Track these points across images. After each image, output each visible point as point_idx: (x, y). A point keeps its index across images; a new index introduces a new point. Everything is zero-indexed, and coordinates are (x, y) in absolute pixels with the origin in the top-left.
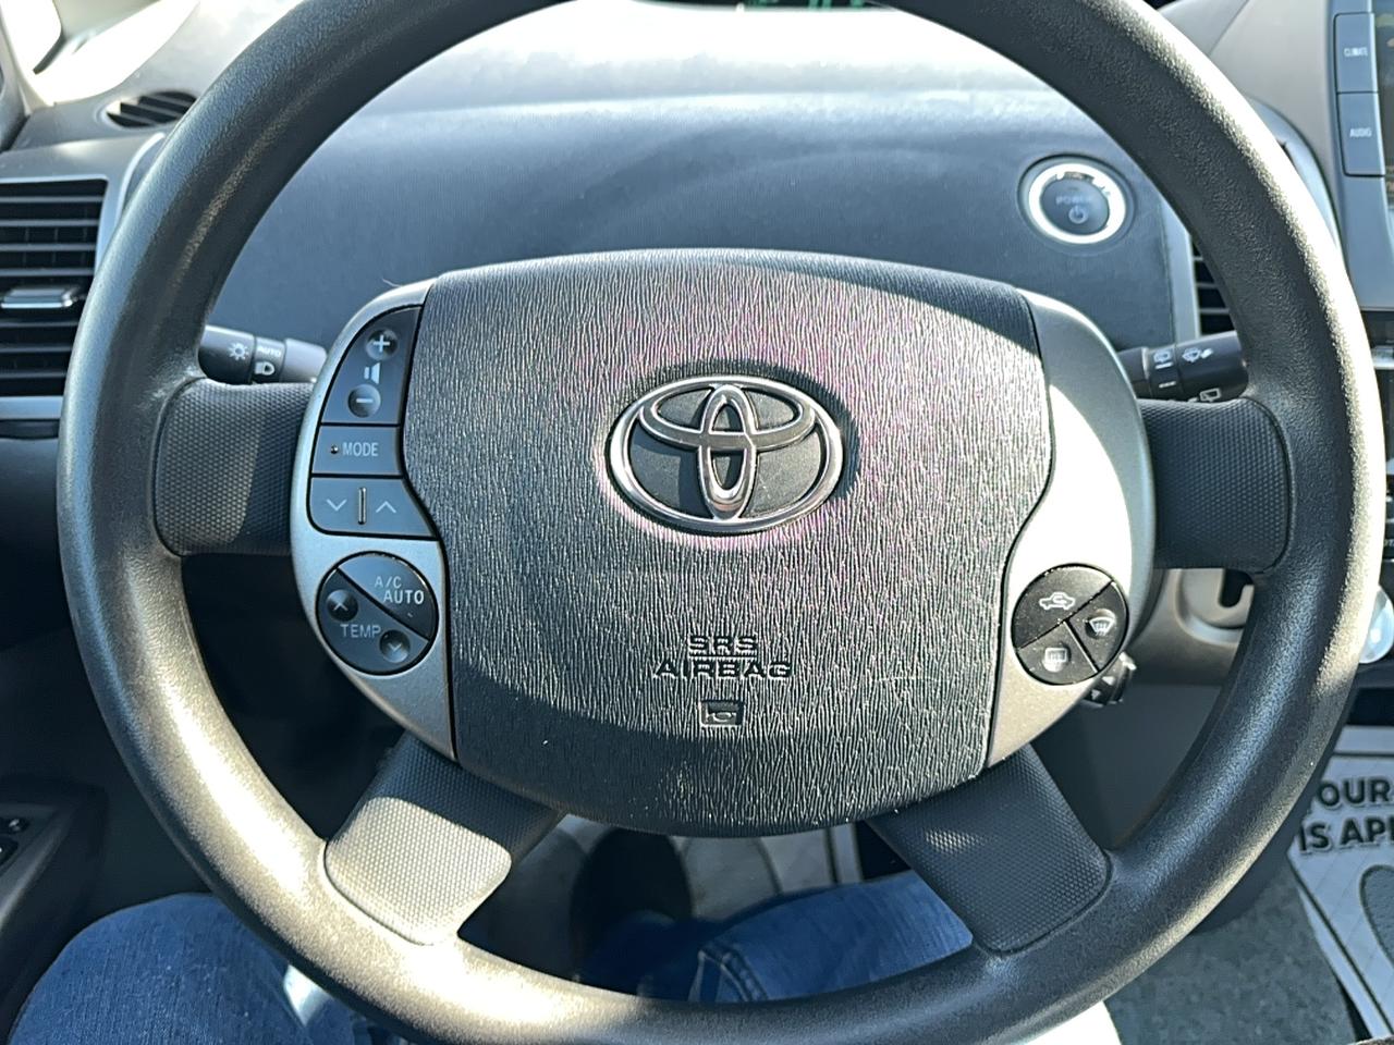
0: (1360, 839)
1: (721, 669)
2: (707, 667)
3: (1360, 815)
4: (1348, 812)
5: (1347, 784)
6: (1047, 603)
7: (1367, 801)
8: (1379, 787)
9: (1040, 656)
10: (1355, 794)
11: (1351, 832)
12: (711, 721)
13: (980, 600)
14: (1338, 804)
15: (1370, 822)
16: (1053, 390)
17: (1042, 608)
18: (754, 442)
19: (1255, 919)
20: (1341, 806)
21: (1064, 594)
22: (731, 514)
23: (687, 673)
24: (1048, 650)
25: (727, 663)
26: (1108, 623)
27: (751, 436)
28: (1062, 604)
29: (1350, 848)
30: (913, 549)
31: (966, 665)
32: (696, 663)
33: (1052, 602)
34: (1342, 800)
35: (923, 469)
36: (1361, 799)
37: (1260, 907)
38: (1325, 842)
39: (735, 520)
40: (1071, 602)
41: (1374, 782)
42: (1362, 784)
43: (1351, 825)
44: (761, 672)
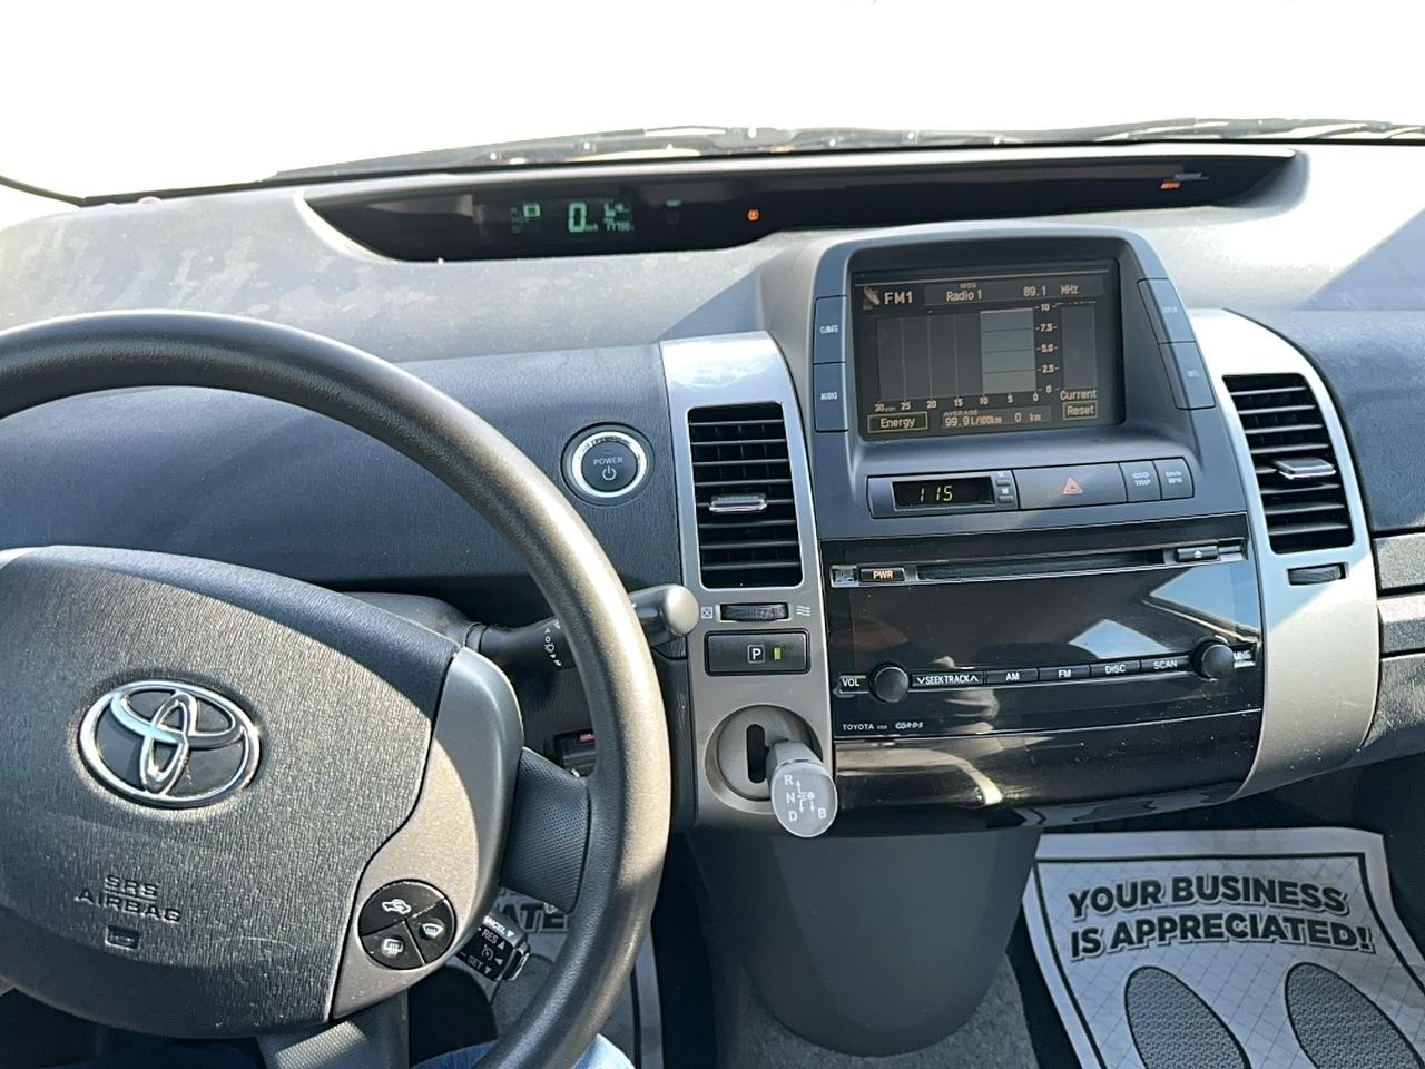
0: (1131, 943)
1: (127, 905)
2: (117, 901)
3: (1130, 918)
4: (1121, 915)
5: (1120, 888)
6: (388, 906)
7: (1138, 904)
8: (1151, 889)
9: (379, 944)
10: (1127, 898)
11: (1122, 935)
12: (114, 942)
13: (336, 894)
14: (1111, 910)
15: (1140, 923)
16: (436, 744)
17: (383, 909)
18: (189, 741)
19: (969, 1032)
20: (1116, 909)
21: (403, 902)
22: (158, 792)
23: (101, 902)
24: (387, 940)
25: (132, 901)
26: (437, 929)
27: (188, 737)
28: (399, 909)
29: (1120, 951)
30: (292, 846)
31: (318, 939)
32: (109, 896)
33: (392, 906)
34: (1116, 904)
35: (314, 788)
36: (1132, 903)
37: (977, 1020)
38: (1097, 944)
39: (163, 796)
40: (406, 909)
41: (1145, 885)
42: (1134, 886)
43: (1122, 927)
44: (157, 913)
